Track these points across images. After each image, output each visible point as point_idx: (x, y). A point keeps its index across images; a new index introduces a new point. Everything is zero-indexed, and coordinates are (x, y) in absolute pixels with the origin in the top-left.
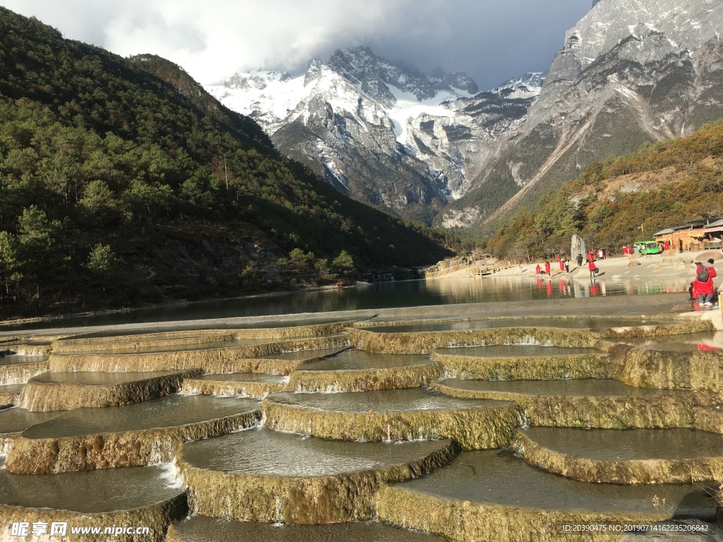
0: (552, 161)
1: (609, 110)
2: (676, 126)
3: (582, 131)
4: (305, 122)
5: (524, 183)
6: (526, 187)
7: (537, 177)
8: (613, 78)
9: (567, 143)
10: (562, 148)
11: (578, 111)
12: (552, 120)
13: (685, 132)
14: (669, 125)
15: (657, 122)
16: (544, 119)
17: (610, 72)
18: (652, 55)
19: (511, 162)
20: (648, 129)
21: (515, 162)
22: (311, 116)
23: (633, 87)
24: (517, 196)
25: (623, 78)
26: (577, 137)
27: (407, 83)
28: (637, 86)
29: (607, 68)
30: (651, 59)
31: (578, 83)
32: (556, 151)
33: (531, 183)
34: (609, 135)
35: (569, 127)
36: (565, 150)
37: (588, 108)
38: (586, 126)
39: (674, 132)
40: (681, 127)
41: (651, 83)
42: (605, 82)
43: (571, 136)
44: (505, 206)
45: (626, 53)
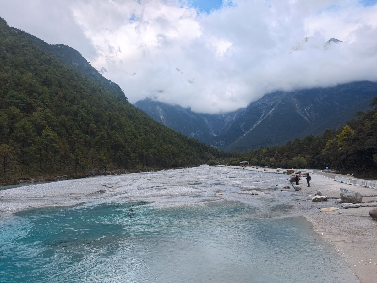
0: (258, 123)
1: (283, 103)
2: (311, 112)
3: (271, 111)
5: (246, 131)
6: (246, 133)
7: (251, 129)
9: (265, 116)
10: (262, 118)
11: (269, 102)
12: (258, 106)
13: (315, 115)
14: (308, 111)
15: (303, 110)
16: (255, 104)
19: (240, 122)
20: (299, 112)
21: (242, 122)
24: (242, 136)
26: (269, 113)
32: (260, 119)
33: (248, 132)
34: (283, 114)
35: (266, 109)
36: (264, 118)
37: (274, 102)
38: (273, 110)
39: (310, 115)
40: (313, 113)
43: (266, 113)
44: (237, 141)
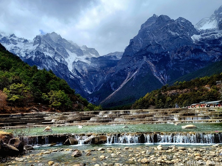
0: (125, 83)
1: (144, 68)
2: (164, 75)
3: (135, 74)
4: (33, 59)
6: (116, 91)
7: (119, 88)
8: (145, 57)
9: (130, 77)
10: (128, 79)
11: (133, 67)
12: (125, 69)
13: (167, 78)
14: (162, 75)
15: (158, 73)
16: (122, 68)
17: (144, 55)
18: (157, 52)
19: (111, 82)
20: (155, 75)
21: (112, 82)
22: (36, 57)
23: (151, 61)
24: (112, 94)
25: (148, 58)
26: (133, 75)
27: (73, 49)
28: (152, 61)
29: (143, 54)
30: (157, 53)
31: (134, 57)
32: (126, 80)
34: (143, 76)
35: (130, 72)
37: (137, 66)
38: (136, 72)
39: (164, 78)
40: (166, 76)
41: (157, 60)
42: (142, 58)
43: (131, 75)
44: (108, 98)
45: (149, 49)
